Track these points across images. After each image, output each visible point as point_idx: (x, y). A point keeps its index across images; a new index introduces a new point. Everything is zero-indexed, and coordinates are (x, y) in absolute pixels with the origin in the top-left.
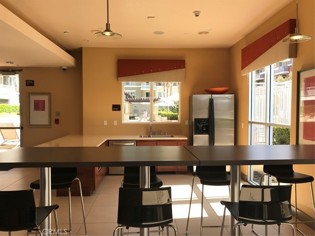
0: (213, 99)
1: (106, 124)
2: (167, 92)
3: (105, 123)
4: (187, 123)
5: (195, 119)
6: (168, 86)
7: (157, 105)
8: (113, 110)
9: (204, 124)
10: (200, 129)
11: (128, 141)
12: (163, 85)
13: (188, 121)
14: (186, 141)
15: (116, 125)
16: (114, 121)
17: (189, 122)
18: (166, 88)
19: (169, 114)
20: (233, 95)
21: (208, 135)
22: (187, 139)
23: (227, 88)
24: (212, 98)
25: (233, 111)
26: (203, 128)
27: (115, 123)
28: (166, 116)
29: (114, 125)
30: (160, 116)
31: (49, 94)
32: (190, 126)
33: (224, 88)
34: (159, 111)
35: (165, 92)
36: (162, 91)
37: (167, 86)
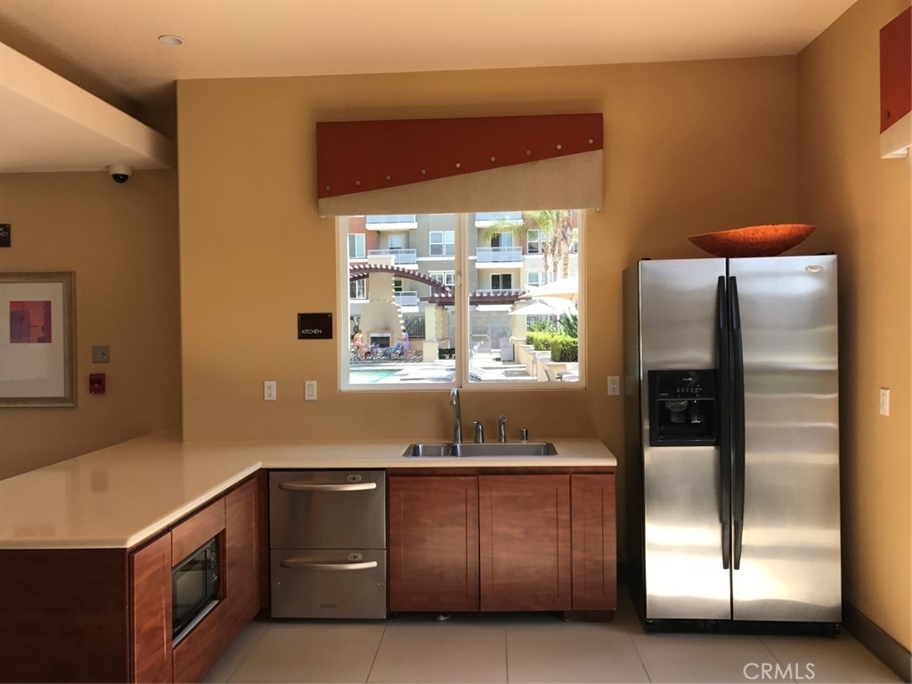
0: (734, 278)
1: (274, 397)
2: (555, 271)
3: (271, 391)
4: (613, 386)
5: (653, 375)
6: (556, 252)
7: (522, 311)
8: (301, 337)
9: (694, 395)
10: (674, 420)
11: (351, 476)
12: (543, 251)
13: (617, 378)
14: (612, 473)
15: (315, 398)
16: (307, 383)
17: (624, 383)
18: (550, 260)
19: (556, 342)
20: (831, 258)
21: (712, 448)
22: (613, 463)
23: (801, 226)
24: (731, 275)
25: (832, 328)
26: (687, 414)
27: (312, 391)
28: (547, 346)
29: (307, 398)
30: (532, 347)
31: (66, 277)
32: (630, 401)
33: (789, 226)
34: (531, 329)
35: (548, 271)
36: (540, 270)
37: (553, 251)
